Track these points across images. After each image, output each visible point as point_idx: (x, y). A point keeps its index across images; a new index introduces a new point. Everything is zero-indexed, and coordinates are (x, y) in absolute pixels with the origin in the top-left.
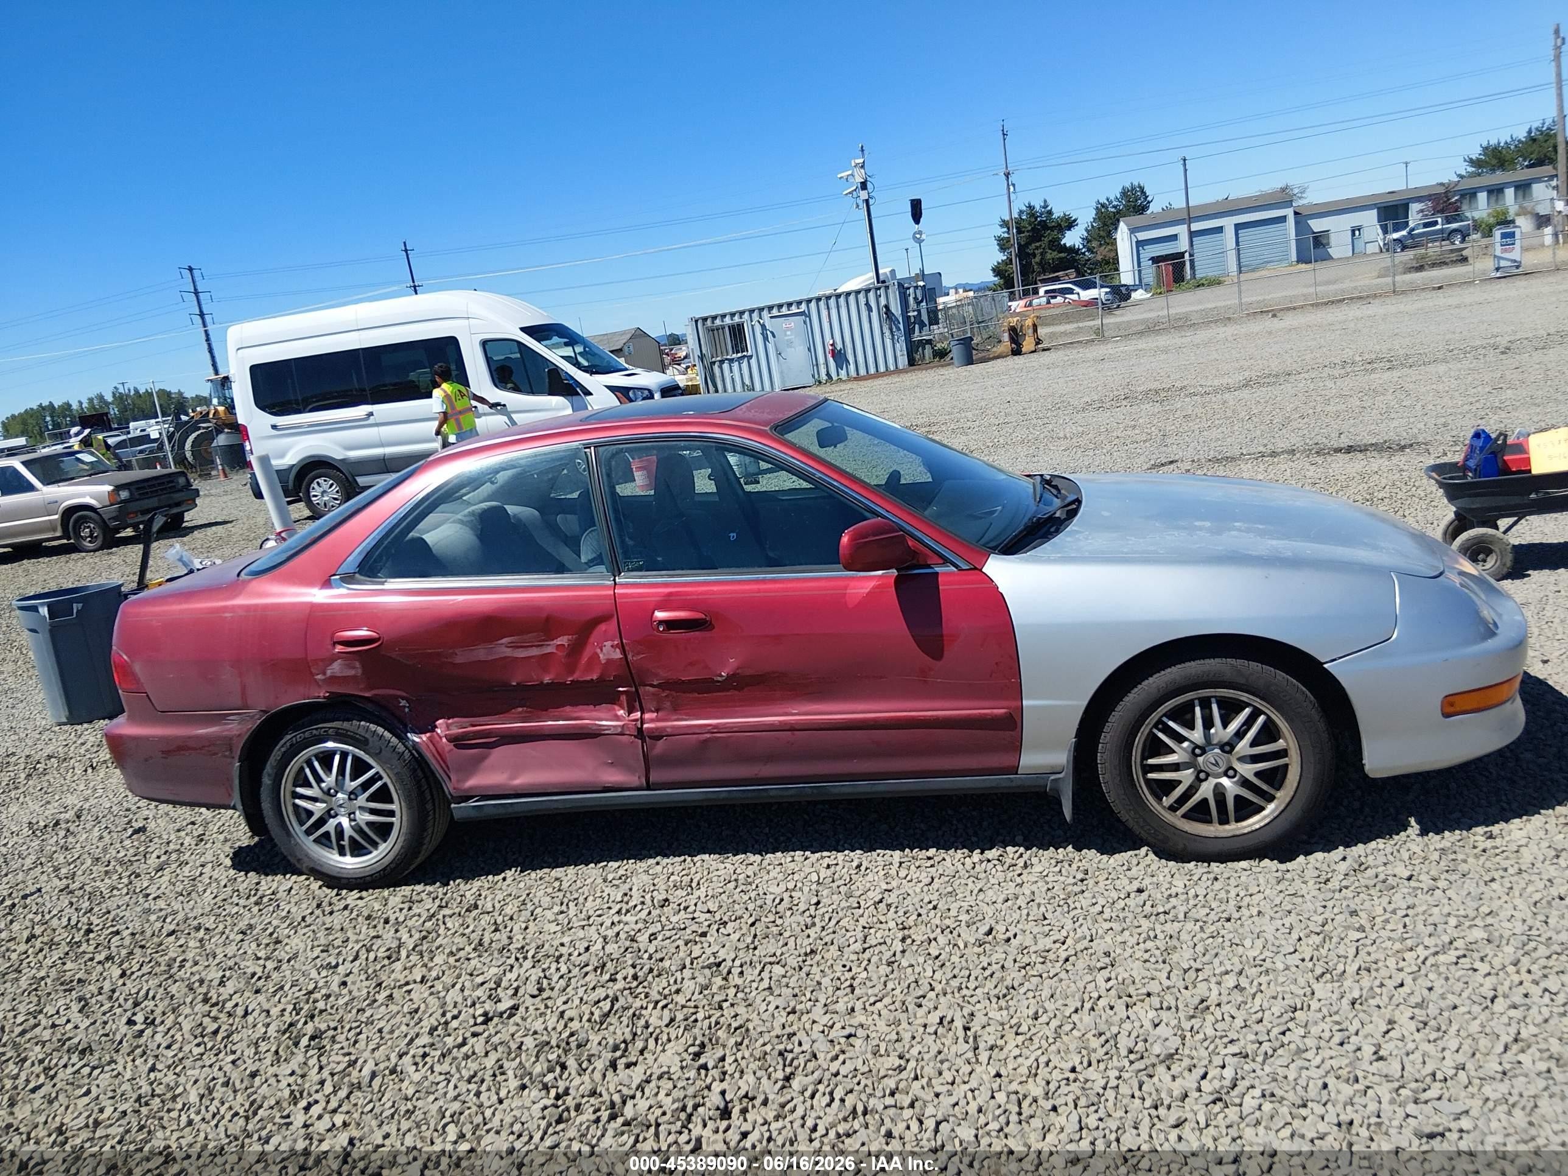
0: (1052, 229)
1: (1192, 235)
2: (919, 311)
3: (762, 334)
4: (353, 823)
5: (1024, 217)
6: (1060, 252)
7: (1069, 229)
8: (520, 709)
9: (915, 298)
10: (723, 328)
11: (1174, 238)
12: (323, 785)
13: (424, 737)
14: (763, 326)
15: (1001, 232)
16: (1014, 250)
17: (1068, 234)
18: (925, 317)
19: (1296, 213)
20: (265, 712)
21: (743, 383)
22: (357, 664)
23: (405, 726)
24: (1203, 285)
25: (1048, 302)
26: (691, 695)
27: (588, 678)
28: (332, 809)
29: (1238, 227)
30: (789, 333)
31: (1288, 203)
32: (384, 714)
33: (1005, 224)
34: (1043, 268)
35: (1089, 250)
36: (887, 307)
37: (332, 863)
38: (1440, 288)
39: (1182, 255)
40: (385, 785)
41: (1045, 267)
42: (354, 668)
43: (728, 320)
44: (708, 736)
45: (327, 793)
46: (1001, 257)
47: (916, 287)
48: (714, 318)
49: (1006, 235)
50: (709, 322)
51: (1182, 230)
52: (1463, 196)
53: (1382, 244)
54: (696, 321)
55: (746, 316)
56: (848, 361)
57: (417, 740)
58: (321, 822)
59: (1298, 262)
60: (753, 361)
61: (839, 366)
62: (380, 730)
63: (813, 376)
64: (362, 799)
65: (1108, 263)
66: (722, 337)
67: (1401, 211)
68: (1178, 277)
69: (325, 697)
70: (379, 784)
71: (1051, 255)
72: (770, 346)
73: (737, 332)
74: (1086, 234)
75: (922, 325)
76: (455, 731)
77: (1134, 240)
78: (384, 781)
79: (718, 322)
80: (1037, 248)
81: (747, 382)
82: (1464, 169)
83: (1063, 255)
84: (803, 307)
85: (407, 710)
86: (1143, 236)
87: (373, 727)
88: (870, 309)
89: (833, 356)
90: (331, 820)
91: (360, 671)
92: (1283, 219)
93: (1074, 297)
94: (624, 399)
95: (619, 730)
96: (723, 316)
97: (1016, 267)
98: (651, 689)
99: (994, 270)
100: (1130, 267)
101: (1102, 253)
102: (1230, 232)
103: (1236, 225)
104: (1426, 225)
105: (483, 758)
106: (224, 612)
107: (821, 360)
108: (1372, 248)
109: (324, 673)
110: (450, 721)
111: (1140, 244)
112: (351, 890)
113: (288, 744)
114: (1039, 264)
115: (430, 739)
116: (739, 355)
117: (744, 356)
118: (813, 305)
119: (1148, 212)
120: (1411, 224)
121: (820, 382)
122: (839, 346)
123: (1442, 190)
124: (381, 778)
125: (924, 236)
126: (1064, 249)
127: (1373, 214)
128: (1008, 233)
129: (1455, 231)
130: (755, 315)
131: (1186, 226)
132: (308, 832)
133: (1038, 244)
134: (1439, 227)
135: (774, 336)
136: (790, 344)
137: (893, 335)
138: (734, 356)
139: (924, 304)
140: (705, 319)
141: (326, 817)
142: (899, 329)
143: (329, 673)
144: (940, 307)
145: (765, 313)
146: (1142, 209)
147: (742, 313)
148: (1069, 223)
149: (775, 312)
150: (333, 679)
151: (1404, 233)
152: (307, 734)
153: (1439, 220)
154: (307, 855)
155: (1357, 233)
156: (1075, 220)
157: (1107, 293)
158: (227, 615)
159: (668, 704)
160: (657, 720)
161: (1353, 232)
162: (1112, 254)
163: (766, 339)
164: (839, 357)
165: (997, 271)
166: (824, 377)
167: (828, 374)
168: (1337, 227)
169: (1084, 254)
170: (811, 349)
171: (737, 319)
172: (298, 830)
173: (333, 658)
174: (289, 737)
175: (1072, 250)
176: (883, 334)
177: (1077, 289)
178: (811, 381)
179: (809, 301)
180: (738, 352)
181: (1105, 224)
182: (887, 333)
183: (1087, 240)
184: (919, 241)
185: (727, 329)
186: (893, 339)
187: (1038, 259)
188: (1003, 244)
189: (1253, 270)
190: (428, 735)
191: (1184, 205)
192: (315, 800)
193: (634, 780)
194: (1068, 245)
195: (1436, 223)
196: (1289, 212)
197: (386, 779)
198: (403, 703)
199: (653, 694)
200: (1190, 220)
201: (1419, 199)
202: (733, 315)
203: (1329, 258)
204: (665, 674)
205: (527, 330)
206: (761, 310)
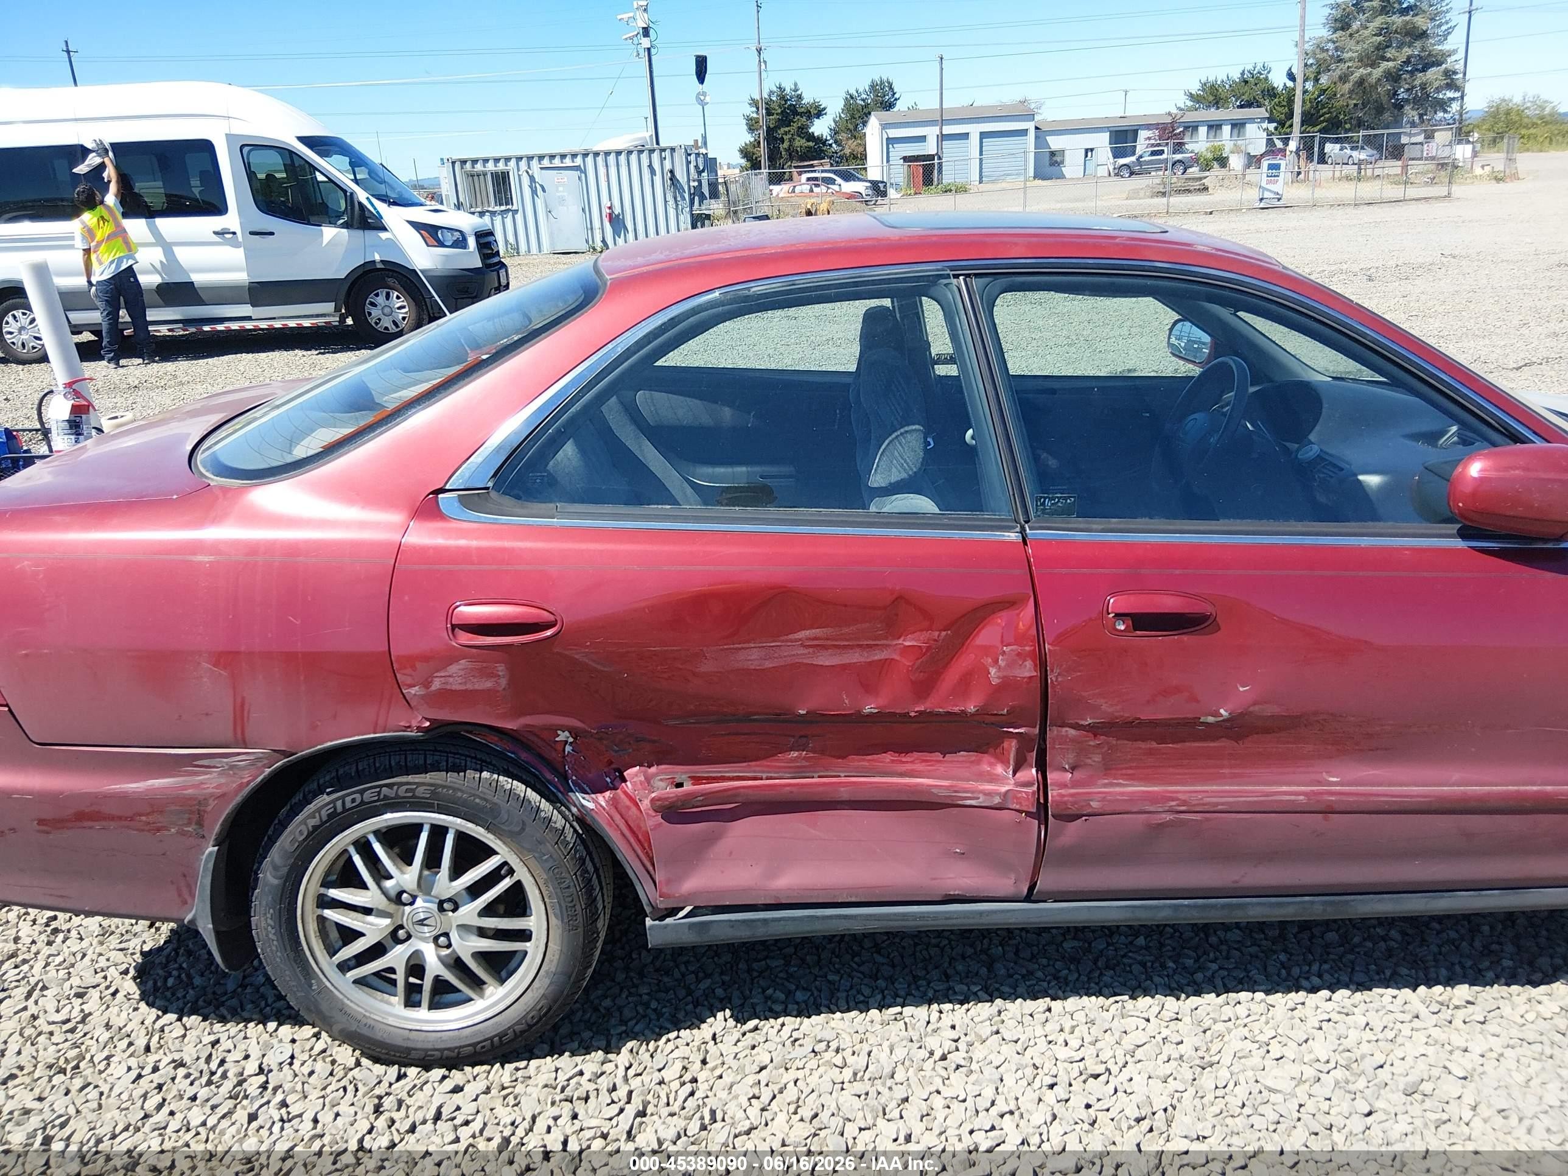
0: (801, 114)
1: (943, 137)
2: (700, 182)
3: (531, 187)
4: (445, 952)
5: (774, 99)
6: (808, 141)
7: (818, 118)
8: (796, 754)
9: (696, 167)
10: (485, 174)
11: (922, 139)
12: (388, 884)
13: (603, 799)
14: (532, 179)
15: (750, 111)
16: (762, 133)
17: (816, 121)
18: (706, 190)
19: (1037, 128)
20: (285, 754)
21: (506, 241)
22: (501, 669)
23: (565, 778)
24: (950, 191)
25: (811, 191)
26: (1143, 745)
27: (956, 709)
28: (401, 927)
29: (983, 135)
30: (561, 189)
31: (1031, 117)
32: (524, 755)
33: (754, 103)
34: (790, 155)
35: (836, 142)
36: (672, 172)
37: (391, 1021)
38: (1211, 213)
39: (931, 157)
40: (518, 885)
41: (793, 155)
42: (492, 675)
43: (490, 166)
44: (1169, 817)
45: (397, 899)
46: (749, 138)
47: (698, 155)
48: (475, 162)
49: (755, 115)
50: (468, 166)
51: (932, 132)
52: (1186, 128)
53: (1111, 168)
54: (453, 163)
55: (513, 163)
56: (626, 228)
57: (590, 805)
58: (378, 950)
59: (1035, 178)
60: (519, 217)
61: (616, 233)
62: (519, 787)
63: (587, 241)
64: (469, 912)
65: (855, 157)
66: (483, 185)
67: (1130, 136)
68: (928, 180)
69: (419, 729)
70: (506, 883)
71: (800, 143)
72: (539, 203)
73: (502, 181)
74: (833, 125)
75: (702, 197)
76: (663, 789)
77: (885, 136)
78: (516, 877)
79: (479, 167)
80: (786, 133)
81: (511, 239)
82: (1184, 102)
83: (811, 144)
84: (579, 161)
85: (568, 748)
86: (894, 133)
87: (505, 782)
88: (653, 172)
89: (610, 221)
90: (400, 948)
91: (503, 682)
92: (1024, 132)
93: (836, 188)
94: (431, 241)
95: (997, 800)
96: (486, 161)
97: (763, 152)
98: (1072, 732)
99: (741, 151)
100: (879, 163)
101: (850, 147)
102: (975, 139)
103: (981, 133)
104: (1153, 153)
105: (713, 839)
106: (194, 554)
107: (597, 224)
108: (1102, 171)
109: (427, 684)
110: (653, 769)
111: (891, 141)
112: (427, 1069)
113: (324, 813)
114: (787, 150)
115: (614, 802)
116: (503, 208)
117: (508, 210)
118: (590, 159)
119: (895, 109)
120: (1139, 151)
121: (594, 249)
122: (617, 210)
123: (1169, 120)
124: (511, 872)
125: (708, 99)
126: (811, 137)
127: (1106, 137)
128: (757, 113)
129: (1179, 161)
130: (523, 164)
131: (938, 128)
132: (344, 967)
133: (787, 129)
134: (1164, 156)
135: (544, 190)
136: (562, 200)
137: (677, 205)
138: (497, 208)
139: (705, 174)
140: (464, 162)
141: (389, 942)
142: (684, 199)
143: (436, 685)
144: (720, 180)
145: (535, 163)
146: (888, 106)
147: (508, 160)
148: (819, 112)
149: (546, 162)
150: (445, 696)
151: (1133, 159)
152: (367, 796)
153: (1165, 149)
154: (343, 1010)
155: (1089, 154)
156: (824, 109)
157: (867, 188)
158: (200, 558)
159: (1097, 758)
160: (1075, 784)
161: (1087, 151)
162: (861, 149)
163: (534, 192)
164: (617, 222)
165: (746, 153)
166: (599, 244)
167: (604, 241)
168: (1071, 146)
169: (830, 145)
170: (586, 210)
171: (501, 166)
172: (325, 964)
173: (451, 657)
174: (325, 798)
175: (819, 140)
176: (666, 202)
177: (839, 180)
178: (584, 247)
179: (585, 155)
180: (501, 205)
181: (853, 117)
182: (671, 202)
183: (835, 132)
184: (703, 104)
185: (489, 177)
186: (677, 209)
187: (786, 145)
188: (752, 125)
189: (993, 182)
190: (608, 794)
191: (938, 106)
192: (367, 911)
193: (1006, 884)
194: (816, 135)
195: (1162, 152)
196: (1030, 126)
197: (522, 874)
198: (563, 736)
199: (1073, 740)
200: (943, 122)
201: (1148, 127)
202: (497, 160)
203: (1062, 176)
204: (1109, 708)
205: (304, 140)
206: (530, 158)
